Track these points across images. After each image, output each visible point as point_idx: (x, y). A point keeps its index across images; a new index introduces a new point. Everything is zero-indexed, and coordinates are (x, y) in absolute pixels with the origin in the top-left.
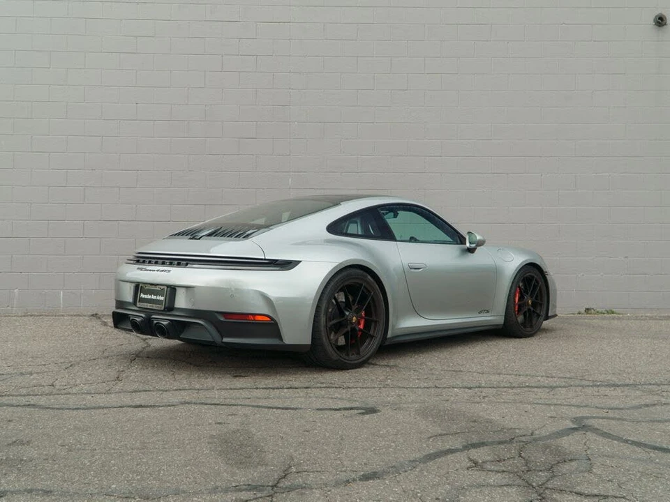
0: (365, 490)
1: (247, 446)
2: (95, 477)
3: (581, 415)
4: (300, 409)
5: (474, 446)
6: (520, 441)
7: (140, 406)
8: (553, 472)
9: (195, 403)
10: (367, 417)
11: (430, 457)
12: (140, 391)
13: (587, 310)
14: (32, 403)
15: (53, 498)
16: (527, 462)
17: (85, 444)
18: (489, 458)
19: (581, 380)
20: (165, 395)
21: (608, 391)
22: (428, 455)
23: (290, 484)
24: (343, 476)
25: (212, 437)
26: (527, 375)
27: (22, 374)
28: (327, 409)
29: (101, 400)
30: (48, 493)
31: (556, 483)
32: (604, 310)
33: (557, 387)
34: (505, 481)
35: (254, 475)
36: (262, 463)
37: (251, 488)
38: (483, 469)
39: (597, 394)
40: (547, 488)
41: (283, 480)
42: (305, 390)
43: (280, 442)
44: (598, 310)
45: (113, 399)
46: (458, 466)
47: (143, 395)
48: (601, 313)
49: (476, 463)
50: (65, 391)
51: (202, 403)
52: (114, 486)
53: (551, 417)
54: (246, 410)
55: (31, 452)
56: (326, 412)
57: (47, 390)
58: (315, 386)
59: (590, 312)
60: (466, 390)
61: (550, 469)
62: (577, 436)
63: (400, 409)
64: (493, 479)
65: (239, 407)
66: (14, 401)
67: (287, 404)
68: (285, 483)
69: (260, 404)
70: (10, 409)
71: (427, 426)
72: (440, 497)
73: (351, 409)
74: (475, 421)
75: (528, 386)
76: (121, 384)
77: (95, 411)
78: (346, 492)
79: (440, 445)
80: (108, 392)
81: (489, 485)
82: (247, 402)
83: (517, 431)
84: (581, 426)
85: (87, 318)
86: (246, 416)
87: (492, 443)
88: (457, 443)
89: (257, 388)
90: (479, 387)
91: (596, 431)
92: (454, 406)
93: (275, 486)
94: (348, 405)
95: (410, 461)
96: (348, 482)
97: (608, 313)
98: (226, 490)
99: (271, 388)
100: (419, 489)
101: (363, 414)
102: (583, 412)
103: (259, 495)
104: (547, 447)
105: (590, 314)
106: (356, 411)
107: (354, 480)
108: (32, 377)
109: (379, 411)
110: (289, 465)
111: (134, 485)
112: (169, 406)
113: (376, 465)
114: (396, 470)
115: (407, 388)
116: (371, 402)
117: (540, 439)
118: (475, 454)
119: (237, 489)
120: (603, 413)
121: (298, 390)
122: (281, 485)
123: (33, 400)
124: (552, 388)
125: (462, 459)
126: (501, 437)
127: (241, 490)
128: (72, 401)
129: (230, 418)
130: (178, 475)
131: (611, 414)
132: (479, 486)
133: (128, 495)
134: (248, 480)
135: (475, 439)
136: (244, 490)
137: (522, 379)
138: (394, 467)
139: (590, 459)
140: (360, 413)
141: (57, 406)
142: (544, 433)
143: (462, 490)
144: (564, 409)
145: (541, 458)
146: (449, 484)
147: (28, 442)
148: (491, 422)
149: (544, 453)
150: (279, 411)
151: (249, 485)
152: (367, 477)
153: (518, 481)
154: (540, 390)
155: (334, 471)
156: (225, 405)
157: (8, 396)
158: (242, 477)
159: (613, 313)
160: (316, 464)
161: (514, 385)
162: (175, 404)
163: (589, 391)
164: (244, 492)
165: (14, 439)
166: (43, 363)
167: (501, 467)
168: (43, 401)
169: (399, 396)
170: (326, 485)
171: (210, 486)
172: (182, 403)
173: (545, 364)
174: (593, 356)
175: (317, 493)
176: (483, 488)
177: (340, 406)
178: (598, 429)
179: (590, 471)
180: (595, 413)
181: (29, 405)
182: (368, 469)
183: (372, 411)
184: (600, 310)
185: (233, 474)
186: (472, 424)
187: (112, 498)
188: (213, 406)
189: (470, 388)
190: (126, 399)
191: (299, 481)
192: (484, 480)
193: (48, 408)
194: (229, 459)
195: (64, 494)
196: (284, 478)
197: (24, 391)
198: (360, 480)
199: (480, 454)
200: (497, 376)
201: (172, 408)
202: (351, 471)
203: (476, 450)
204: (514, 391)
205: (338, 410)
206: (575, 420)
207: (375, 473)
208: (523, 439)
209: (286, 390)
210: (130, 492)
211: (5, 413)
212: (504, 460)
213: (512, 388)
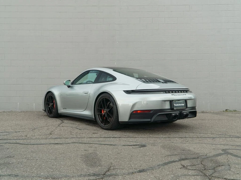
0: (139, 176)
1: (95, 159)
2: (36, 170)
3: (225, 148)
4: (117, 145)
5: (183, 160)
6: (202, 158)
7: (57, 144)
8: (215, 170)
9: (77, 143)
10: (142, 148)
11: (166, 164)
12: (58, 138)
13: (226, 110)
14: (18, 142)
15: (18, 178)
16: (204, 166)
17: (34, 158)
18: (189, 164)
19: (225, 135)
20: (67, 140)
21: (235, 139)
22: (164, 163)
23: (110, 173)
24: (131, 171)
25: (82, 155)
26: (204, 133)
27: (16, 132)
28: (127, 145)
29: (43, 141)
30: (16, 176)
31: (216, 174)
32: (233, 110)
33: (215, 138)
34: (196, 174)
35: (96, 170)
37: (94, 175)
38: (186, 169)
39: (231, 140)
40: (212, 177)
41: (108, 172)
42: (119, 138)
43: (107, 158)
44: (230, 110)
45: (47, 141)
46: (177, 167)
47: (59, 140)
48: (232, 111)
49: (184, 166)
50: (30, 138)
51: (80, 143)
52: (42, 174)
53: (214, 149)
54: (96, 146)
55: (14, 161)
56: (127, 146)
57: (24, 138)
58: (123, 137)
59: (227, 111)
60: (180, 139)
61: (214, 169)
62: (224, 156)
63: (155, 145)
64: (191, 172)
65: (94, 144)
66: (11, 141)
67: (112, 143)
68: (108, 173)
69: (102, 143)
70: (9, 144)
71: (165, 152)
73: (136, 145)
74: (183, 150)
75: (204, 137)
76: (51, 136)
77: (39, 145)
78: (132, 177)
79: (170, 159)
80: (46, 139)
81: (189, 175)
82: (97, 142)
83: (200, 154)
84: (225, 152)
85: (43, 113)
87: (190, 159)
88: (176, 158)
89: (101, 138)
90: (185, 138)
91: (231, 154)
92: (176, 144)
93: (104, 174)
94: (135, 144)
95: (158, 165)
96: (133, 173)
97: (234, 111)
98: (85, 176)
99: (106, 138)
100: (161, 176)
101: (140, 147)
103: (97, 178)
104: (212, 160)
105: (228, 111)
106: (138, 146)
107: (135, 172)
108: (20, 133)
109: (147, 146)
110: (110, 166)
111: (50, 173)
113: (144, 166)
114: (152, 168)
115: (158, 138)
116: (144, 143)
117: (209, 157)
118: (183, 163)
119: (89, 175)
120: (233, 148)
121: (117, 138)
122: (107, 174)
123: (18, 141)
124: (214, 138)
125: (178, 165)
126: (194, 156)
127: (90, 176)
128: (33, 142)
129: (90, 148)
130: (68, 170)
131: (237, 148)
132: (185, 175)
133: (47, 177)
134: (94, 172)
135: (183, 157)
136: (92, 176)
137: (202, 134)
138: (151, 167)
139: (229, 165)
140: (139, 147)
141: (26, 144)
142: (211, 155)
143: (178, 177)
144: (219, 146)
145: (209, 165)
146: (173, 174)
147: (13, 157)
148: (189, 150)
149: (211, 163)
150: (108, 146)
151: (94, 174)
152: (140, 171)
153: (201, 174)
154: (209, 139)
155: (128, 169)
156: (89, 143)
157: (10, 140)
158: (92, 171)
159: (236, 111)
160: (121, 166)
161: (199, 137)
162: (70, 143)
163: (228, 139)
164: (92, 177)
165: (8, 155)
166: (24, 128)
167: (194, 168)
168: (21, 142)
169: (154, 140)
170: (124, 174)
171: (79, 174)
172: (72, 143)
173: (211, 129)
174: (229, 127)
175: (120, 177)
176: (187, 176)
177: (131, 144)
178: (232, 153)
179: (230, 170)
180: (231, 147)
181: (16, 143)
182: (141, 168)
183: (144, 146)
184: (231, 110)
185: (88, 170)
186: (182, 151)
187: (41, 178)
188: (84, 144)
189: (182, 138)
190: (52, 141)
191: (114, 172)
192: (187, 173)
193: (23, 144)
194: (88, 164)
195: (23, 176)
196: (108, 171)
197: (16, 138)
198: (138, 172)
199: (185, 163)
201: (69, 144)
202: (134, 169)
203: (184, 161)
204: (199, 139)
205: (131, 146)
206: (223, 150)
207: (144, 170)
208: (202, 157)
209: (111, 138)
210: (48, 176)
211: (7, 146)
212: (195, 165)
213: (198, 138)
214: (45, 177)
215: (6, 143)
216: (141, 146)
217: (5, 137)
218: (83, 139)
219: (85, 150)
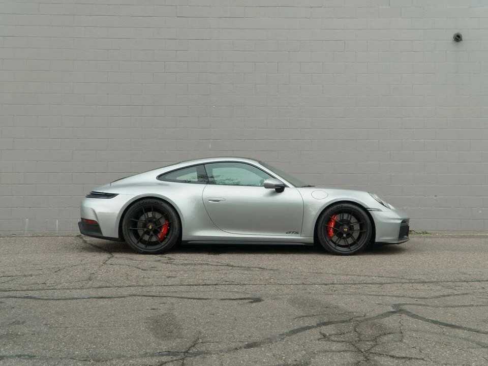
0: (245, 355)
1: (171, 324)
2: (65, 346)
3: (399, 302)
4: (210, 299)
5: (325, 324)
6: (356, 321)
7: (102, 298)
8: (376, 342)
9: (139, 296)
10: (254, 304)
11: (294, 332)
12: (103, 287)
14: (29, 295)
15: (35, 360)
16: (360, 334)
17: (61, 324)
18: (334, 332)
19: (402, 279)
20: (120, 290)
21: (420, 286)
22: (292, 331)
23: (196, 350)
24: (233, 345)
25: (148, 318)
26: (365, 276)
27: (25, 276)
28: (228, 299)
29: (76, 294)
30: (31, 357)
31: (377, 349)
32: (421, 232)
33: (385, 283)
34: (343, 348)
35: (173, 344)
36: (180, 337)
37: (169, 353)
38: (329, 340)
39: (411, 288)
40: (371, 353)
41: (192, 348)
42: (215, 286)
43: (193, 322)
44: (417, 231)
45: (84, 293)
46: (312, 337)
47: (105, 290)
48: (419, 233)
49: (324, 336)
50: (53, 288)
51: (144, 296)
52: (77, 353)
53: (379, 304)
54: (174, 300)
55: (26, 330)
56: (227, 301)
57: (40, 287)
58: (221, 283)
60: (323, 286)
61: (375, 340)
62: (395, 317)
63: (277, 299)
64: (335, 346)
65: (169, 298)
66: (18, 294)
67: (201, 296)
68: (194, 350)
69: (183, 296)
70: (14, 300)
71: (294, 311)
72: (298, 360)
73: (245, 299)
74: (327, 307)
75: (365, 283)
76: (91, 282)
77: (70, 301)
78: (234, 356)
79: (302, 324)
80: (82, 288)
81: (332, 351)
82: (175, 295)
83: (355, 314)
84: (398, 310)
85: (74, 238)
86: (172, 304)
87: (337, 322)
88: (314, 322)
89: (182, 285)
90: (332, 284)
91: (407, 313)
92: (314, 297)
93: (187, 352)
94: (243, 296)
95: (280, 335)
96: (236, 349)
97: (423, 233)
98: (152, 355)
99: (192, 285)
100: (284, 353)
101: (252, 302)
102: (400, 301)
103: (175, 358)
104: (373, 324)
105: (411, 234)
106: (247, 301)
107: (241, 348)
108: (32, 278)
109: (263, 300)
110: (197, 337)
111: (91, 352)
112: (122, 297)
113: (256, 338)
114: (270, 340)
115: (283, 285)
116: (258, 295)
117: (370, 319)
118: (324, 329)
119: (161, 354)
120: (414, 301)
121: (210, 286)
122: (191, 351)
123: (30, 294)
124: (381, 284)
125: (315, 332)
126: (343, 318)
127: (162, 355)
128: (57, 294)
129: (162, 305)
130: (122, 345)
131: (420, 302)
132: (325, 351)
133: (85, 359)
134: (168, 348)
135: (326, 320)
136: (165, 355)
137: (362, 278)
138: (269, 338)
139: (402, 333)
140: (249, 302)
141: (46, 298)
142: (373, 315)
143: (313, 355)
144: (388, 298)
145: (369, 332)
146: (305, 350)
147: (23, 323)
148: (337, 307)
149: (371, 329)
150: (195, 301)
151: (169, 351)
152: (249, 346)
153: (352, 348)
154: (373, 286)
155: (228, 342)
156: (159, 296)
157: (14, 291)
158: (164, 346)
159: (426, 233)
160: (216, 336)
161: (356, 282)
162: (125, 296)
163: (406, 286)
164: (164, 357)
165: (14, 320)
166: (41, 268)
167: (341, 338)
168: (36, 294)
169: (277, 290)
170: (221, 351)
171: (142, 353)
172: (130, 296)
174: (411, 263)
175: (214, 356)
176: (328, 353)
177: (236, 297)
178: (409, 312)
179: (401, 341)
180: (409, 301)
181: (27, 297)
182: (251, 340)
183: (258, 300)
185: (159, 344)
186: (325, 309)
187: (75, 361)
188: (151, 298)
189: (326, 285)
190: (93, 293)
191: (203, 349)
192: (329, 347)
193: (39, 299)
194: (158, 334)
195: (43, 358)
196: (193, 347)
197: (25, 288)
198: (245, 348)
199: (328, 330)
200: (345, 277)
201: (123, 298)
202: (239, 341)
203: (326, 327)
204: (356, 286)
205: (235, 300)
206: (395, 306)
207: (255, 343)
208: (358, 319)
209: (201, 287)
210: (88, 357)
211: (10, 302)
212: (344, 334)
213: (355, 284)
214: (83, 359)
215: (8, 297)
216: (252, 300)
217: (6, 286)
218: (148, 289)
219: (153, 309)
